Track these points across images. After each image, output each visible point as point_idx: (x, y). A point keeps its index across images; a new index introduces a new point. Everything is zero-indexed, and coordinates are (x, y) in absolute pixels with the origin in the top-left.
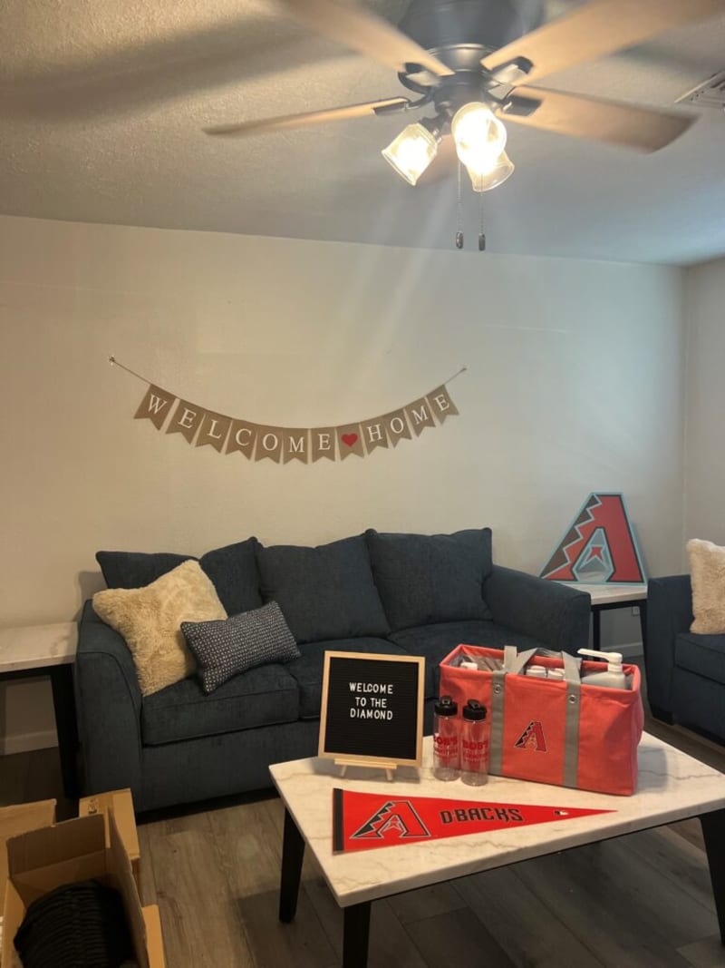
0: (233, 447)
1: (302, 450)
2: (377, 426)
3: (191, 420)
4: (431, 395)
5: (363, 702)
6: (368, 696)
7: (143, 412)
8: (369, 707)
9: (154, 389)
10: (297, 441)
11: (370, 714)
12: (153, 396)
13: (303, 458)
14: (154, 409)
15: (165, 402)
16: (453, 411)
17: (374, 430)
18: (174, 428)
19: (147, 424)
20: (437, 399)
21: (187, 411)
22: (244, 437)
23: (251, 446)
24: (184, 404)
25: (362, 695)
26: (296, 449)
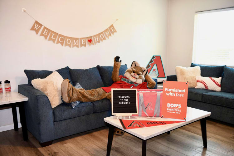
0: (58, 42)
1: (77, 44)
2: (97, 37)
3: (47, 33)
4: (110, 27)
5: (122, 100)
6: (124, 99)
7: (33, 29)
8: (124, 101)
9: (36, 22)
10: (76, 41)
11: (124, 103)
12: (36, 24)
13: (78, 46)
14: (36, 28)
15: (39, 27)
16: (115, 31)
17: (96, 38)
18: (42, 35)
19: (34, 32)
20: (111, 28)
21: (46, 30)
22: (61, 39)
23: (63, 42)
24: (45, 28)
25: (122, 99)
26: (76, 44)
